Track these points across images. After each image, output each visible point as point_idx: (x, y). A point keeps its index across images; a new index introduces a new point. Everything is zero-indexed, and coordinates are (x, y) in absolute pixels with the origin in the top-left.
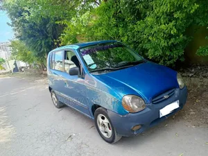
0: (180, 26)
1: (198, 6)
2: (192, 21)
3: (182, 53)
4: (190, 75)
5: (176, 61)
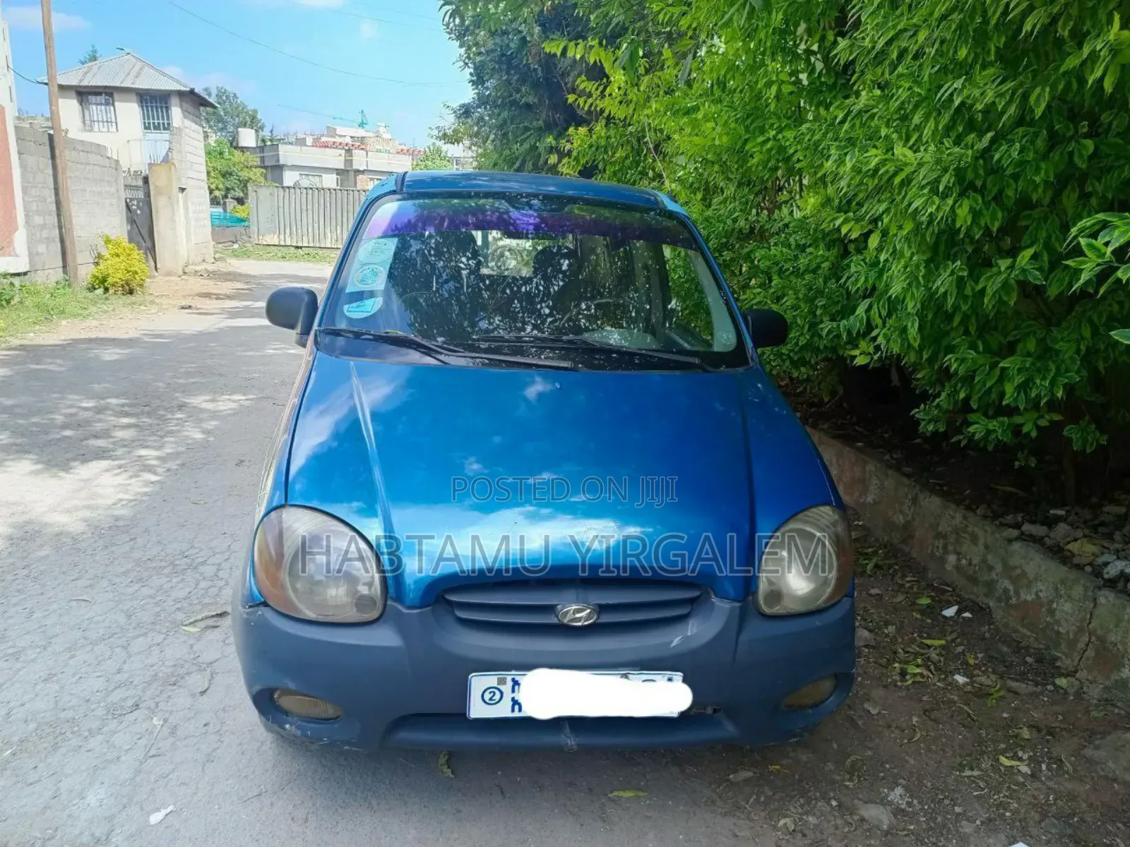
5: (1034, 434)
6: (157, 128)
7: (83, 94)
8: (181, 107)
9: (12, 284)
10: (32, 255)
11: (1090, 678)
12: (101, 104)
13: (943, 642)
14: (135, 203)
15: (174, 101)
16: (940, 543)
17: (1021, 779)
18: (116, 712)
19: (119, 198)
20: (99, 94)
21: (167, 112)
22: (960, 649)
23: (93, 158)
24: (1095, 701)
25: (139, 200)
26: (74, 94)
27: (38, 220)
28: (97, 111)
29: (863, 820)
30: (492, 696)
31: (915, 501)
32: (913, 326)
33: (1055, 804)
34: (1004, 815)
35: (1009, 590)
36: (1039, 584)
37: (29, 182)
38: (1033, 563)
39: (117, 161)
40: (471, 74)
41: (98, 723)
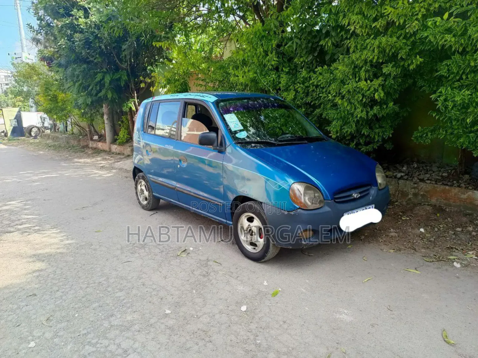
0: (390, 87)
1: (421, 60)
2: (410, 81)
3: (389, 133)
4: (399, 175)
5: (377, 148)
11: (401, 201)
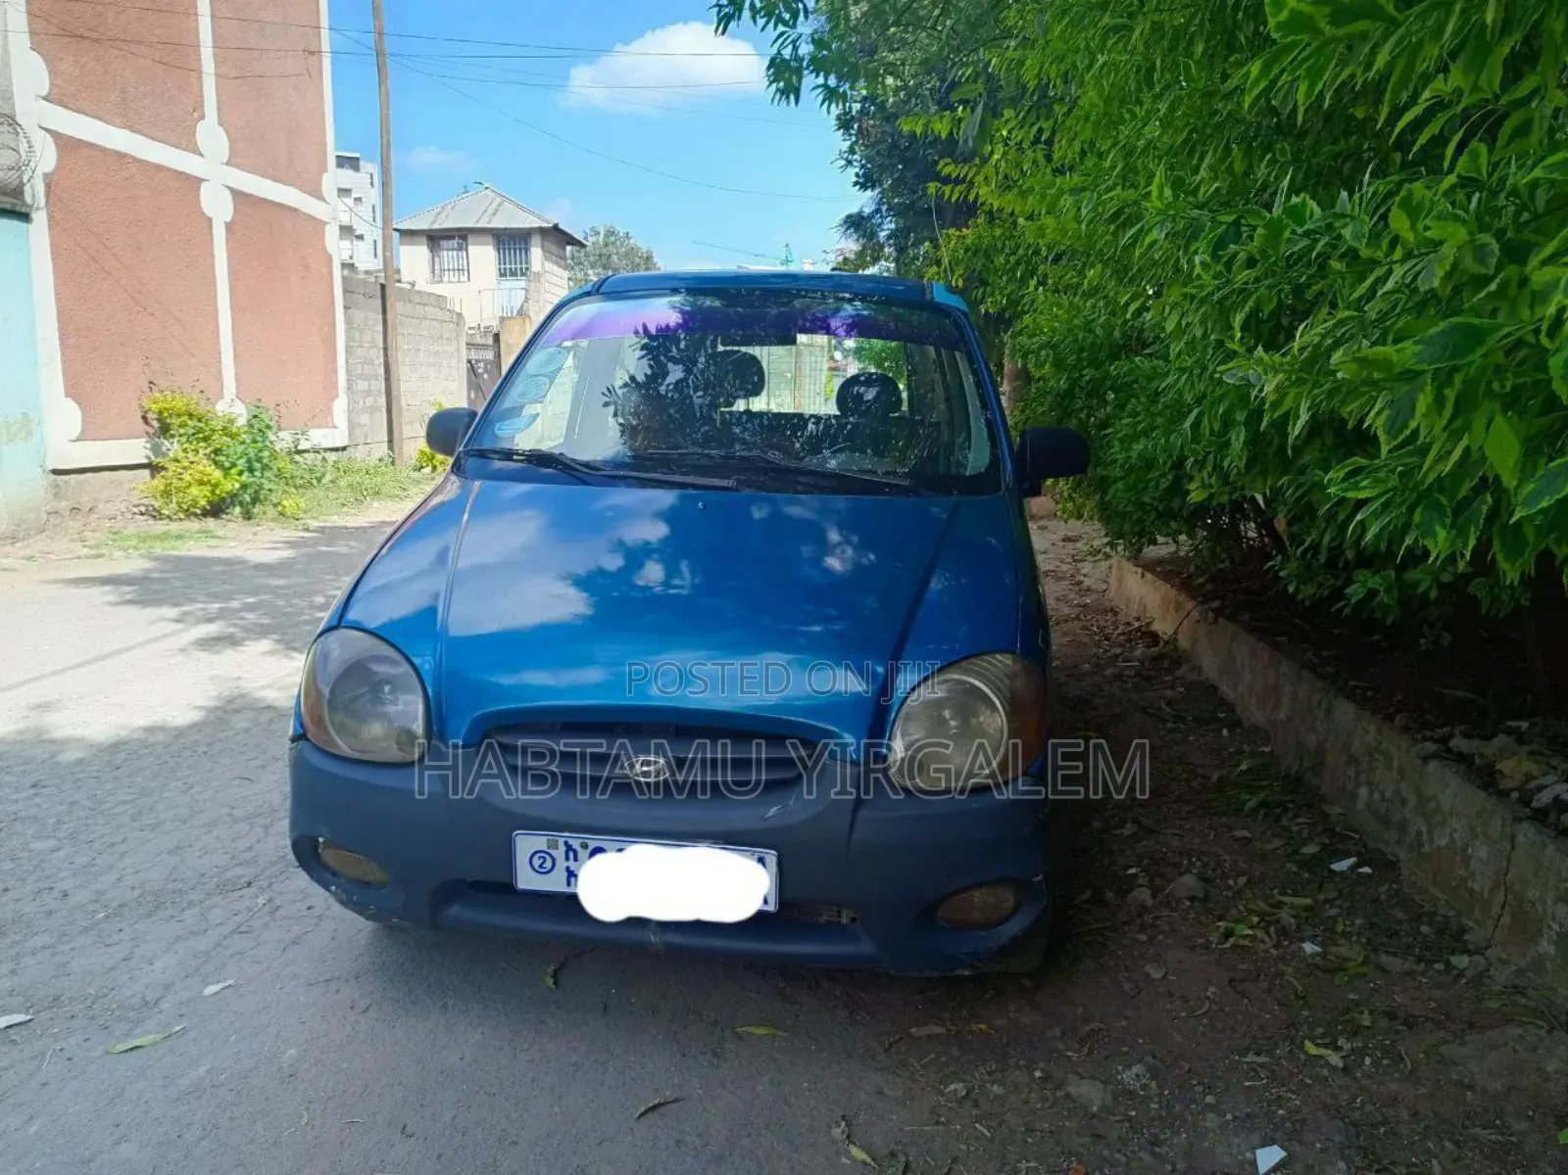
6: (513, 274)
7: (435, 239)
8: (543, 248)
9: (324, 459)
10: (352, 426)
11: (1504, 956)
12: (453, 249)
13: (1309, 901)
14: (482, 365)
15: (536, 240)
16: (1351, 772)
17: (1325, 1072)
18: (225, 888)
19: (459, 360)
20: (452, 237)
21: (526, 254)
22: (1333, 912)
23: (431, 311)
24: (1498, 988)
25: (486, 362)
26: (424, 240)
27: (362, 385)
28: (448, 256)
29: (1068, 1096)
30: (543, 863)
31: (1329, 711)
32: (1238, 439)
33: (1362, 1108)
34: (1275, 1113)
35: (1422, 833)
36: (1454, 820)
37: (354, 341)
38: (1448, 788)
39: (460, 315)
40: (857, 175)
41: (201, 897)
